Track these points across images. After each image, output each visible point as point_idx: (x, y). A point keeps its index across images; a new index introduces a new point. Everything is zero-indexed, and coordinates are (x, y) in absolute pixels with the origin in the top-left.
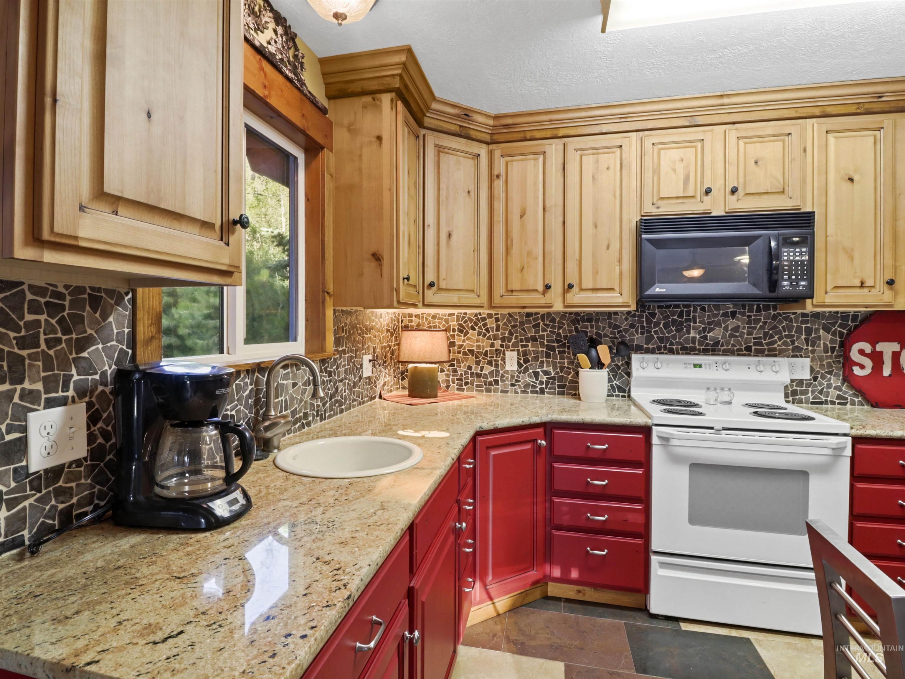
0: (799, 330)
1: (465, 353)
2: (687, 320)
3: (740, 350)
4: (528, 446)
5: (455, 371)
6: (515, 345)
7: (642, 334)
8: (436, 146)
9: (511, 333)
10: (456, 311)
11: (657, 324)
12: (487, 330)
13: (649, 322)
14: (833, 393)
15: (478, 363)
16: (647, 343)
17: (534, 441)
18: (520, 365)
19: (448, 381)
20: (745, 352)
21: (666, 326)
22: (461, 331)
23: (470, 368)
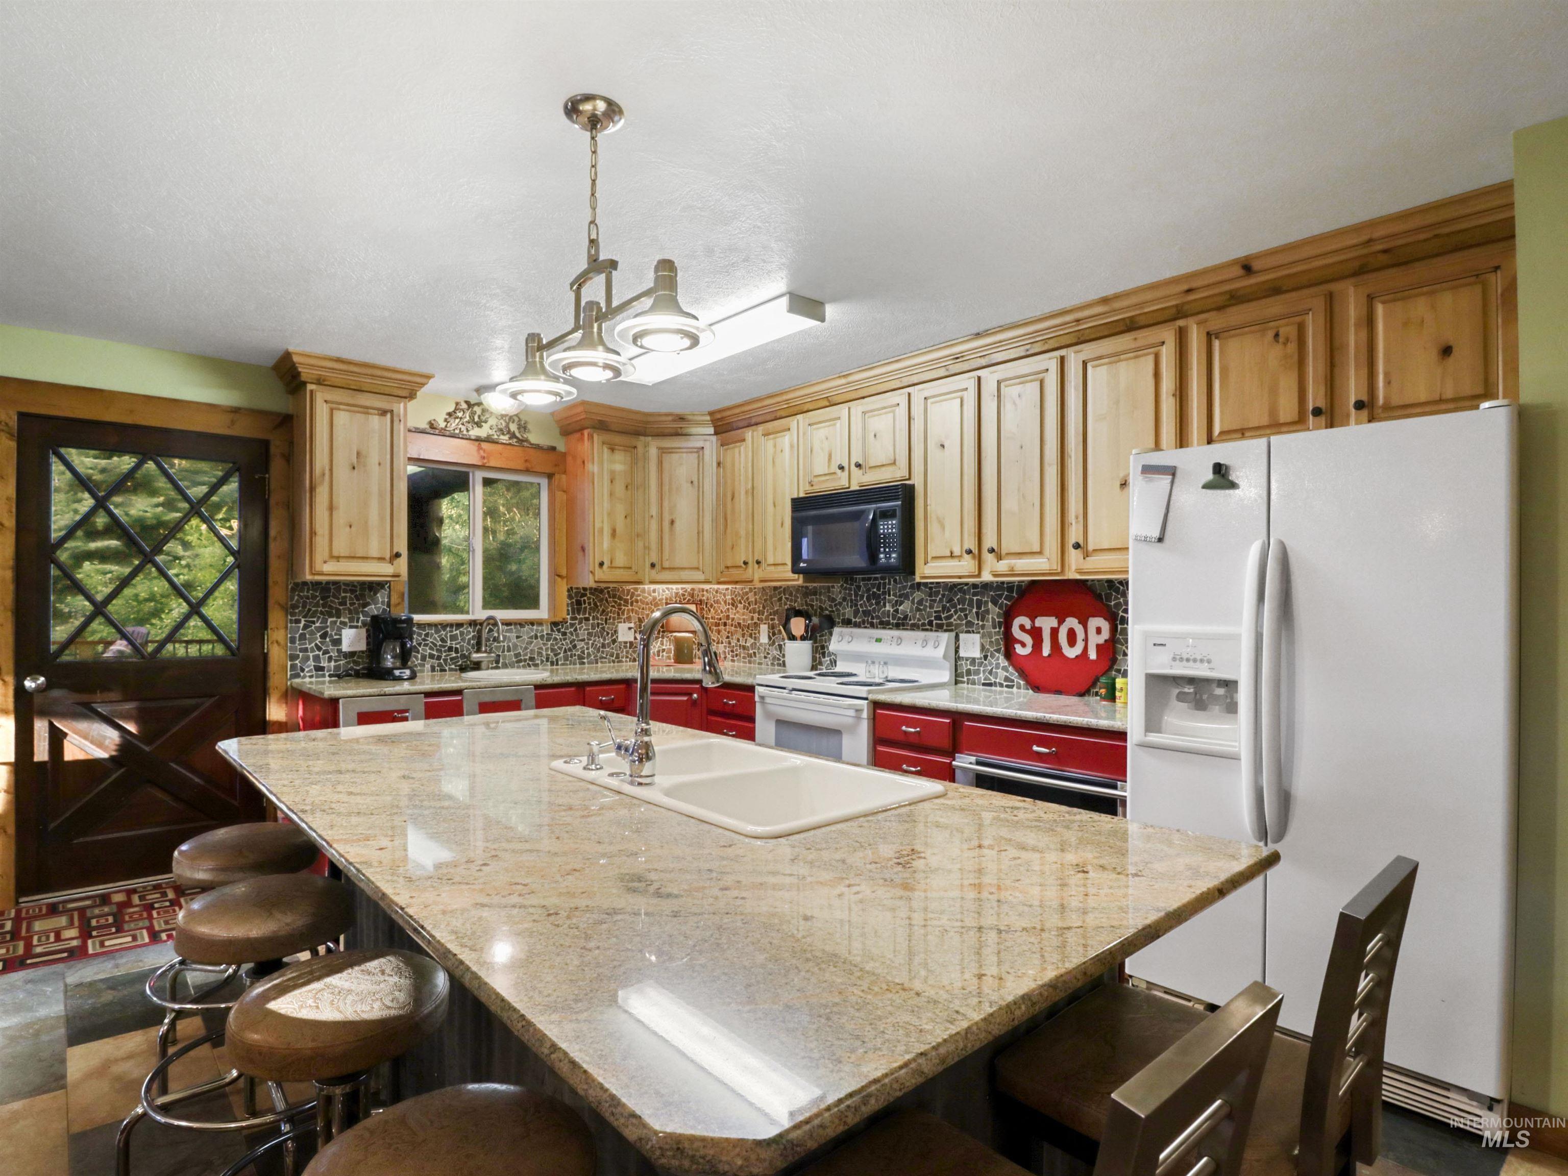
0: (971, 604)
1: (736, 627)
2: (884, 593)
3: (923, 624)
4: (685, 698)
5: (730, 643)
6: (767, 619)
7: (851, 607)
8: (659, 448)
9: (764, 607)
10: (730, 587)
11: (862, 597)
12: (749, 603)
13: (856, 595)
14: (1002, 674)
15: (743, 635)
16: (855, 617)
17: (690, 694)
18: (770, 638)
19: (725, 652)
20: (928, 627)
21: (868, 599)
22: (733, 605)
23: (738, 640)
